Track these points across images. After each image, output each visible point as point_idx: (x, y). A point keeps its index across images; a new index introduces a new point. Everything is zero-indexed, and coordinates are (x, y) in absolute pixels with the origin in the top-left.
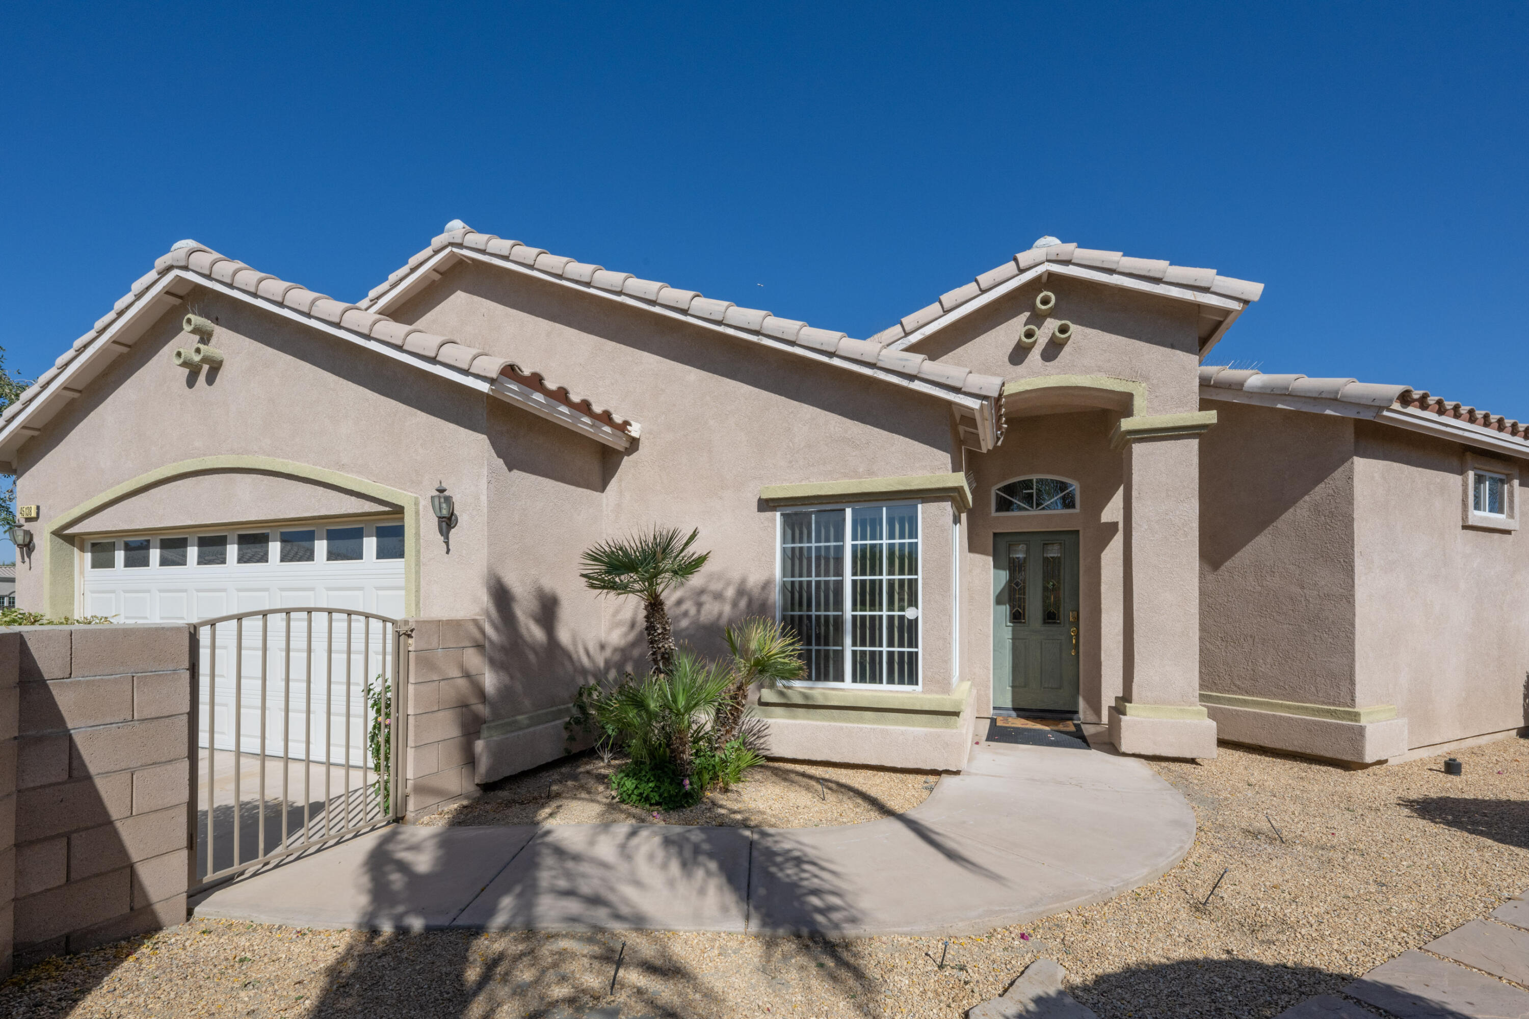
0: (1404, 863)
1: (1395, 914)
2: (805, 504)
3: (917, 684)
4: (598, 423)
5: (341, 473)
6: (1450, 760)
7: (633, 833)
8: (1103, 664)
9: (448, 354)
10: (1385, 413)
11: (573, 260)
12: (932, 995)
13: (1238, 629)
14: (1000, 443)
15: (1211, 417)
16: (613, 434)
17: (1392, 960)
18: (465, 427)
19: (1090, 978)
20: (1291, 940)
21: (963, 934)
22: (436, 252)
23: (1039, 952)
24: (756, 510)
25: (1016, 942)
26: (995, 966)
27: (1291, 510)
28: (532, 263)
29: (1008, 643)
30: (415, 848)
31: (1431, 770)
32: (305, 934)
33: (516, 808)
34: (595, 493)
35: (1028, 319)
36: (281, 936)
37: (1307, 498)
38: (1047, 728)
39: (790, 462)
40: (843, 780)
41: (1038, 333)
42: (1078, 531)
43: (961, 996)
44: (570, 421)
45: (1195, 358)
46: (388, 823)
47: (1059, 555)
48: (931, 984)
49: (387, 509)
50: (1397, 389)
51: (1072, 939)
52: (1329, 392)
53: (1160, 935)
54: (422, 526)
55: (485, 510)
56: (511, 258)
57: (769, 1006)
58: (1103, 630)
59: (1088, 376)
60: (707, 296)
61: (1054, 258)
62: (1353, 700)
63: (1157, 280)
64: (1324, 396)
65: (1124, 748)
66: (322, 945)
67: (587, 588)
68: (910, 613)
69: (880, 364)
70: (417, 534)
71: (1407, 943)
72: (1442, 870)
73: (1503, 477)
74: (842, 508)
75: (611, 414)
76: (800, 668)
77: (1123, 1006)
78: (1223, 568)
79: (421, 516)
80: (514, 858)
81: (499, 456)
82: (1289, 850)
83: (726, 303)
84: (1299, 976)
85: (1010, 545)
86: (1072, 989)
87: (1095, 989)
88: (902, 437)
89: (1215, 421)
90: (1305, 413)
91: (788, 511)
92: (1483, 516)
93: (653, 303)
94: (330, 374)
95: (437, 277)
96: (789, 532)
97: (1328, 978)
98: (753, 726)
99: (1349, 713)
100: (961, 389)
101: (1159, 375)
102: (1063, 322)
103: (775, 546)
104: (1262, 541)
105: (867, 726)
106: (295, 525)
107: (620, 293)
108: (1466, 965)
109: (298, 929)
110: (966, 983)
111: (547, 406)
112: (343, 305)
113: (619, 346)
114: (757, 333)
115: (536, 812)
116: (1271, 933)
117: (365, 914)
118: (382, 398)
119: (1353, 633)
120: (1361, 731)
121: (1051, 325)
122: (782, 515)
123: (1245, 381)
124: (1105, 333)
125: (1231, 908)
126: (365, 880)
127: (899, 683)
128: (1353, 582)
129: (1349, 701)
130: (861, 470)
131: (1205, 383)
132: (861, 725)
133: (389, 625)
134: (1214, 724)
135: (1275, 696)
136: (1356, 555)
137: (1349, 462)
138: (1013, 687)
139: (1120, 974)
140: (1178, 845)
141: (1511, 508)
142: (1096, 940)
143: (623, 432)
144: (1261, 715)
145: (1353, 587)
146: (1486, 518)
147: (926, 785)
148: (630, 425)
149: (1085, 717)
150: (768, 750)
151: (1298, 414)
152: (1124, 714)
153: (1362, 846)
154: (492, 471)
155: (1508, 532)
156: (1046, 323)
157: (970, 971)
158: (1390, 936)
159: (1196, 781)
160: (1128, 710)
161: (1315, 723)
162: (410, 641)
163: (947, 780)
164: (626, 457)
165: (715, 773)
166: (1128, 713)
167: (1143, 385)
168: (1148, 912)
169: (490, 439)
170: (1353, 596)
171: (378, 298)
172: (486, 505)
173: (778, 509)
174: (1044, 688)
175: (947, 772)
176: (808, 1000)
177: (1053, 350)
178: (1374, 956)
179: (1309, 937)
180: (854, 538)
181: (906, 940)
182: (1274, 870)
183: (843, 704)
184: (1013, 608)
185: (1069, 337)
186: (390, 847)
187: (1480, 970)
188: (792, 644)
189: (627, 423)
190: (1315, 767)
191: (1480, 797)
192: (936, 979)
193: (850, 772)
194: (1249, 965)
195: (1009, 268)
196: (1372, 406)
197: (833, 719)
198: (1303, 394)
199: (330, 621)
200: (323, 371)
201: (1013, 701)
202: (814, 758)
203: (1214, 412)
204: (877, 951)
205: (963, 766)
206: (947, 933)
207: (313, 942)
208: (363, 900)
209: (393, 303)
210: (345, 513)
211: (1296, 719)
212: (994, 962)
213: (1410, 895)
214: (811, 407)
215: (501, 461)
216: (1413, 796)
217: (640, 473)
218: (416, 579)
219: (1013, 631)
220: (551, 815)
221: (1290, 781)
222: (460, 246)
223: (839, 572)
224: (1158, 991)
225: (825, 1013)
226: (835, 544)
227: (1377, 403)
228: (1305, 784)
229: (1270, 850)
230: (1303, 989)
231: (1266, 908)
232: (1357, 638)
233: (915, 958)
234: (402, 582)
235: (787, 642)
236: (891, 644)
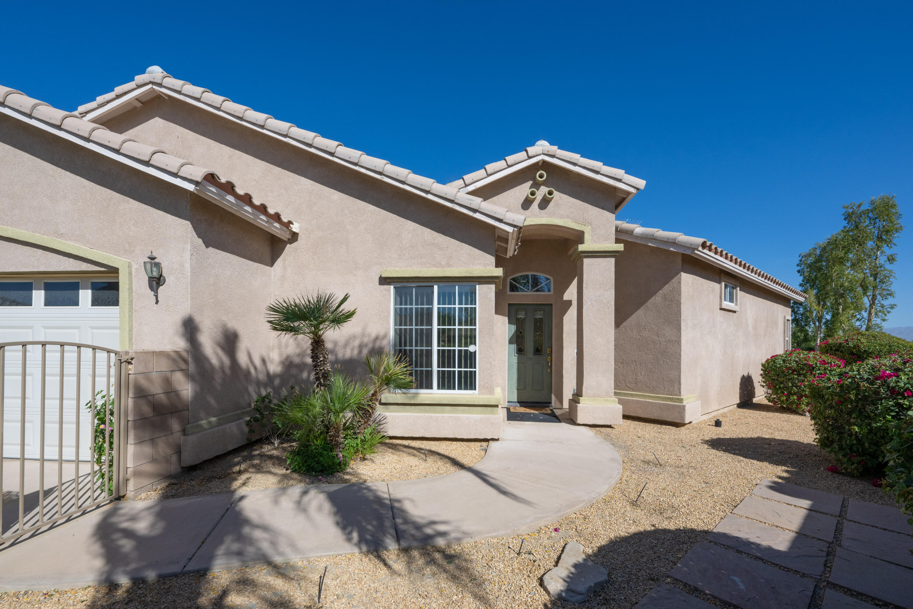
0: (712, 471)
1: (716, 497)
2: (409, 282)
3: (475, 389)
4: (271, 220)
5: (60, 240)
6: (717, 420)
7: (305, 493)
8: (564, 376)
9: (157, 160)
10: (696, 252)
11: (250, 109)
12: (518, 571)
13: (628, 358)
14: (516, 253)
15: (620, 247)
16: (281, 229)
17: (722, 520)
18: (172, 214)
19: (595, 549)
20: (678, 515)
21: (524, 533)
22: (139, 86)
23: (566, 538)
24: (378, 284)
25: (553, 534)
26: (546, 549)
27: (654, 297)
28: (219, 106)
29: (515, 366)
30: (133, 518)
31: (709, 425)
32: (52, 595)
33: (216, 482)
34: (266, 267)
35: (531, 185)
36: (29, 600)
37: (661, 291)
38: (537, 412)
39: (400, 255)
40: (433, 449)
41: (537, 193)
42: (551, 305)
43: (533, 569)
44: (252, 217)
45: (613, 216)
46: (111, 501)
47: (542, 317)
48: (516, 565)
49: (103, 269)
50: (701, 240)
51: (581, 528)
52: (672, 239)
53: (621, 521)
54: (134, 283)
55: (189, 274)
56: (201, 100)
57: (426, 593)
58: (564, 358)
59: (562, 220)
60: (346, 146)
61: (546, 153)
62: (680, 393)
63: (597, 172)
64: (670, 241)
65: (579, 421)
66: (71, 602)
67: (272, 330)
68: (471, 348)
69: (456, 201)
70: (130, 289)
71: (725, 511)
72: (728, 473)
73: (733, 286)
74: (432, 285)
75: (280, 216)
76: (411, 382)
77: (615, 562)
78: (622, 326)
79: (133, 276)
80: (222, 517)
81: (199, 237)
82: (664, 469)
83: (360, 152)
84: (687, 534)
85: (517, 311)
86: (588, 556)
87: (599, 555)
88: (467, 245)
89: (623, 249)
90: (661, 249)
91: (398, 285)
92: (727, 304)
93: (310, 145)
94: (49, 164)
95: (139, 105)
96: (398, 299)
97: (700, 533)
98: (376, 418)
99: (678, 399)
100: (502, 220)
101: (596, 223)
102: (550, 189)
103: (390, 306)
104: (640, 312)
105: (447, 415)
106: (15, 278)
107: (286, 136)
108: (751, 519)
109: (45, 592)
110: (534, 561)
111: (237, 205)
112: (64, 113)
113: (283, 171)
114: (380, 173)
115: (231, 484)
116: (669, 513)
117: (102, 574)
118: (98, 186)
119: (680, 360)
120: (684, 407)
121: (543, 190)
122: (394, 287)
123: (634, 230)
124: (571, 198)
125: (648, 502)
126: (97, 548)
127: (464, 389)
128: (681, 334)
129: (678, 393)
130: (443, 263)
131: (618, 231)
132: (443, 415)
133: (113, 355)
134: (621, 407)
135: (646, 392)
136: (682, 321)
137: (679, 275)
138: (518, 390)
139: (609, 544)
140: (617, 471)
141: (737, 300)
142: (592, 527)
143: (288, 228)
144: (639, 401)
145: (680, 336)
146: (728, 305)
147: (481, 448)
148: (293, 224)
149: (555, 405)
150: (386, 432)
151: (657, 249)
152: (579, 403)
153: (694, 465)
154: (194, 247)
155: (735, 312)
156: (541, 188)
157: (535, 554)
158: (718, 508)
159: (615, 437)
160: (580, 400)
161: (664, 404)
162: (130, 366)
163: (492, 443)
164: (288, 245)
165: (357, 449)
166: (580, 402)
167: (589, 227)
168: (612, 509)
169: (192, 224)
170: (680, 341)
171: (87, 113)
172: (189, 270)
173: (392, 284)
174: (534, 390)
175: (493, 439)
176: (448, 586)
177: (545, 203)
178: (714, 519)
179: (686, 513)
180: (439, 304)
181: (495, 540)
182: (661, 480)
183: (432, 403)
184: (519, 346)
185: (553, 197)
186: (114, 519)
187: (756, 520)
188: (406, 367)
189: (290, 222)
190: (664, 427)
191: (732, 437)
192: (518, 561)
193: (436, 443)
194: (665, 531)
195: (522, 155)
196: (690, 248)
197: (427, 412)
198: (660, 239)
199: (63, 352)
200: (42, 161)
201: (518, 398)
202: (414, 436)
203: (622, 245)
204: (481, 549)
205: (500, 436)
206: (517, 533)
207: (61, 600)
208: (99, 563)
209: (103, 116)
210: (63, 270)
211: (655, 402)
212: (545, 547)
213: (719, 487)
214: (413, 223)
215: (200, 241)
216: (707, 439)
217: (298, 256)
218: (129, 321)
219: (518, 359)
220: (244, 484)
221: (655, 434)
222: (160, 85)
223: (430, 323)
224: (629, 551)
225: (461, 592)
226: (427, 306)
227: (693, 246)
228: (662, 435)
229: (656, 470)
230: (691, 540)
231: (663, 500)
232: (682, 361)
233: (503, 551)
234: (117, 324)
235: (402, 366)
236: (460, 366)
